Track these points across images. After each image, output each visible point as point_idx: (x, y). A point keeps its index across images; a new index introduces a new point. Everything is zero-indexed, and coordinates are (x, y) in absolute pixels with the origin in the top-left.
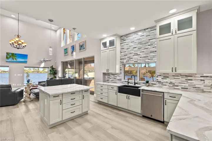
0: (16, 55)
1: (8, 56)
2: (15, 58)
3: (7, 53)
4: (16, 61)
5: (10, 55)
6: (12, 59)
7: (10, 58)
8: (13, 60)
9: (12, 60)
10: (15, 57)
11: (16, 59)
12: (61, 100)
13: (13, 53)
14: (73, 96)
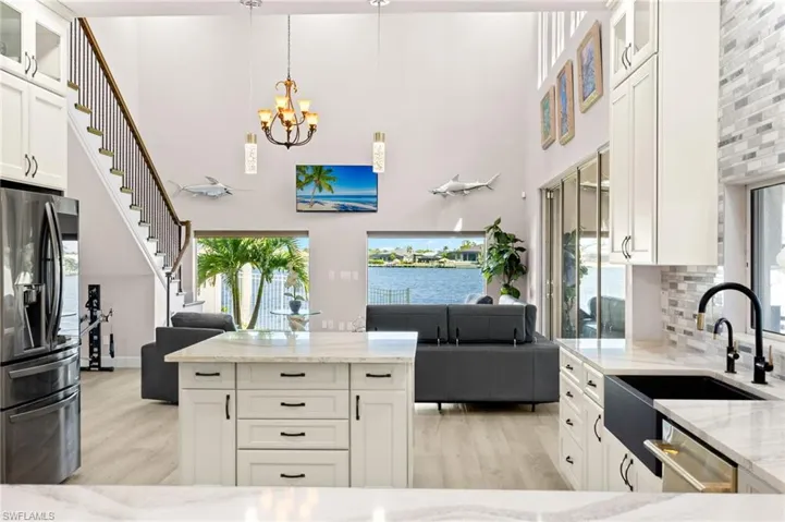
0: (329, 175)
1: (303, 179)
2: (328, 182)
3: (299, 168)
4: (330, 193)
5: (310, 172)
6: (317, 190)
7: (307, 183)
8: (321, 190)
9: (317, 193)
10: (329, 179)
11: (330, 188)
12: (228, 397)
13: (321, 167)
14: (293, 390)
